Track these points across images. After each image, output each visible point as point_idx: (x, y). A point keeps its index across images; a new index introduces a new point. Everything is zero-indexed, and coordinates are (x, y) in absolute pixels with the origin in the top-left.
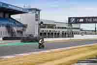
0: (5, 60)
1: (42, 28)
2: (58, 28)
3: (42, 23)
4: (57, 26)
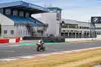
0: (25, 60)
1: (63, 27)
4: (79, 26)
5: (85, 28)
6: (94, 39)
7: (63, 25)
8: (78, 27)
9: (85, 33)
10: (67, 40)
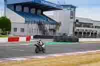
2: (96, 27)
4: (94, 25)
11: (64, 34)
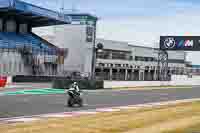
1: (101, 57)
2: (137, 58)
3: (100, 46)
4: (134, 55)
5: (146, 59)
6: (166, 83)
7: (100, 51)
8: (131, 58)
9: (146, 71)
10: (107, 84)
11: (74, 73)
